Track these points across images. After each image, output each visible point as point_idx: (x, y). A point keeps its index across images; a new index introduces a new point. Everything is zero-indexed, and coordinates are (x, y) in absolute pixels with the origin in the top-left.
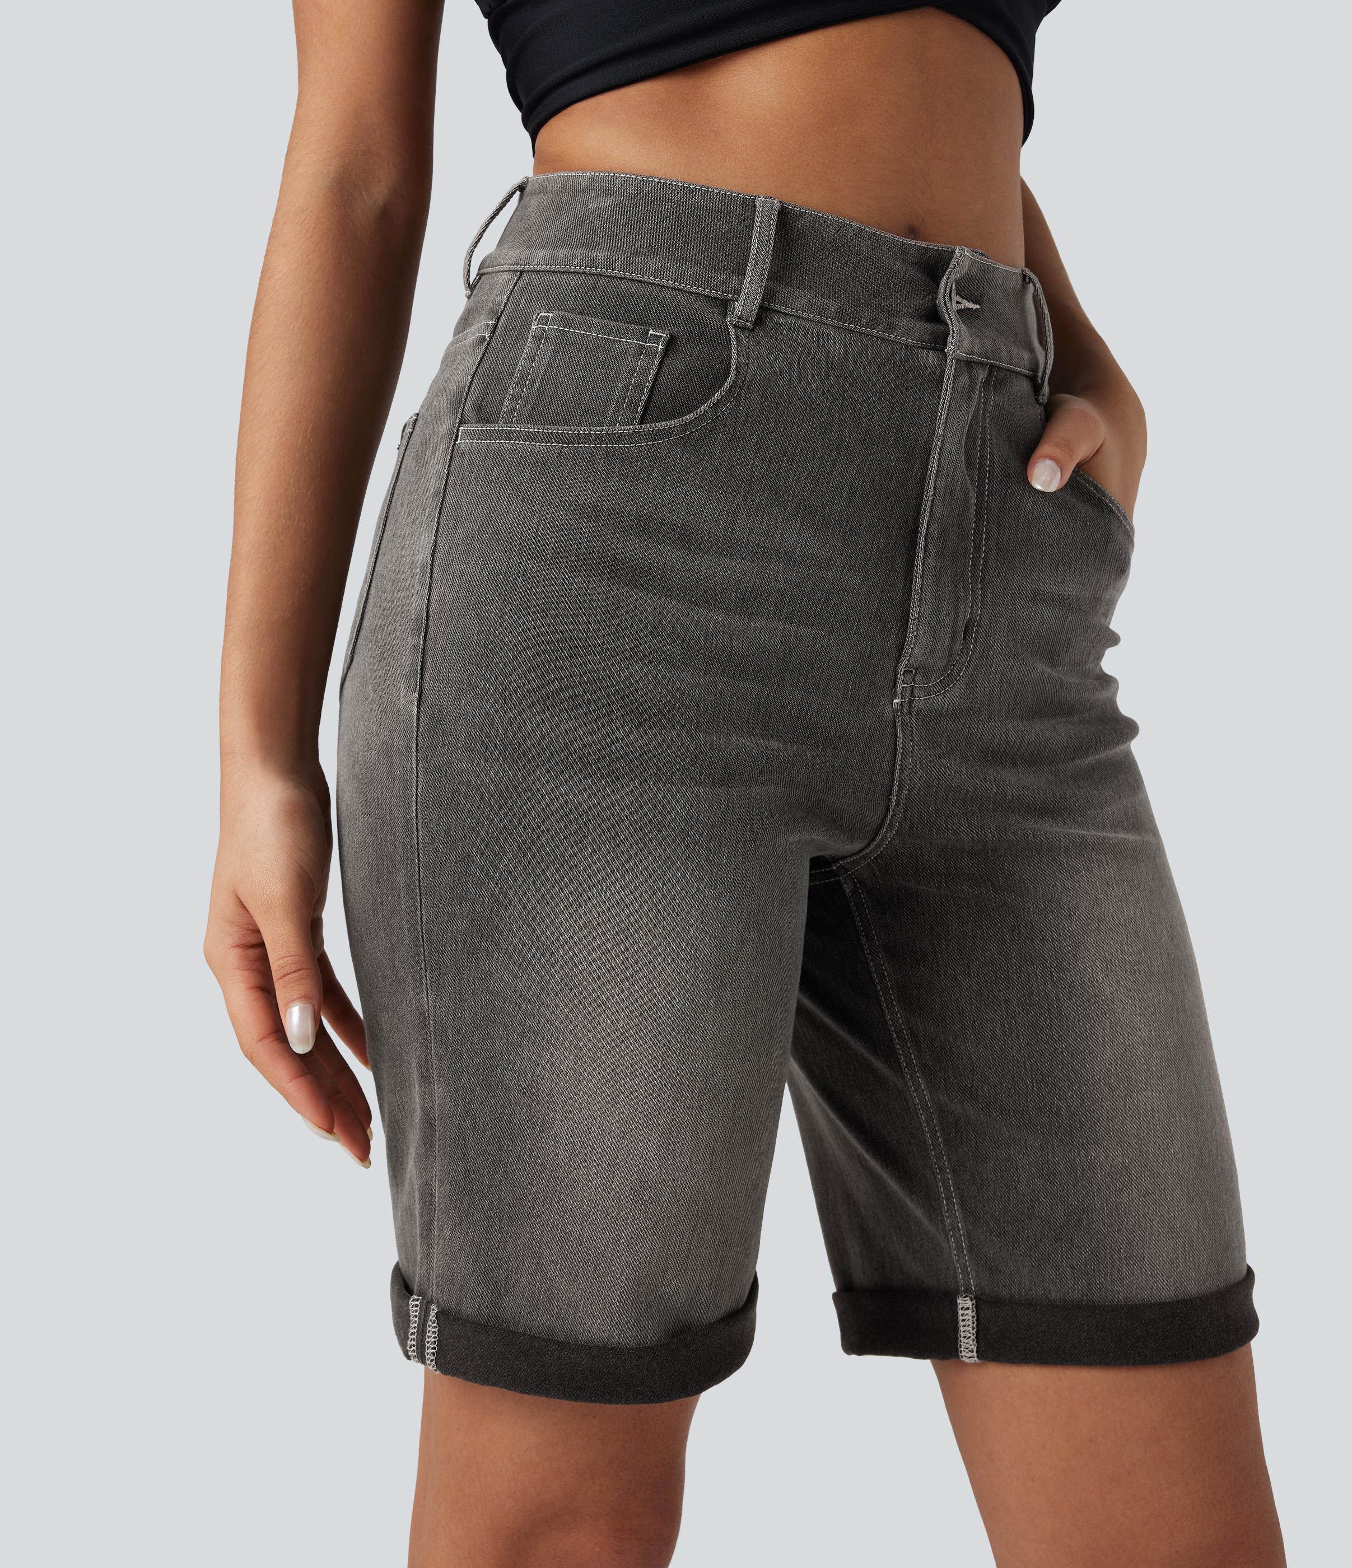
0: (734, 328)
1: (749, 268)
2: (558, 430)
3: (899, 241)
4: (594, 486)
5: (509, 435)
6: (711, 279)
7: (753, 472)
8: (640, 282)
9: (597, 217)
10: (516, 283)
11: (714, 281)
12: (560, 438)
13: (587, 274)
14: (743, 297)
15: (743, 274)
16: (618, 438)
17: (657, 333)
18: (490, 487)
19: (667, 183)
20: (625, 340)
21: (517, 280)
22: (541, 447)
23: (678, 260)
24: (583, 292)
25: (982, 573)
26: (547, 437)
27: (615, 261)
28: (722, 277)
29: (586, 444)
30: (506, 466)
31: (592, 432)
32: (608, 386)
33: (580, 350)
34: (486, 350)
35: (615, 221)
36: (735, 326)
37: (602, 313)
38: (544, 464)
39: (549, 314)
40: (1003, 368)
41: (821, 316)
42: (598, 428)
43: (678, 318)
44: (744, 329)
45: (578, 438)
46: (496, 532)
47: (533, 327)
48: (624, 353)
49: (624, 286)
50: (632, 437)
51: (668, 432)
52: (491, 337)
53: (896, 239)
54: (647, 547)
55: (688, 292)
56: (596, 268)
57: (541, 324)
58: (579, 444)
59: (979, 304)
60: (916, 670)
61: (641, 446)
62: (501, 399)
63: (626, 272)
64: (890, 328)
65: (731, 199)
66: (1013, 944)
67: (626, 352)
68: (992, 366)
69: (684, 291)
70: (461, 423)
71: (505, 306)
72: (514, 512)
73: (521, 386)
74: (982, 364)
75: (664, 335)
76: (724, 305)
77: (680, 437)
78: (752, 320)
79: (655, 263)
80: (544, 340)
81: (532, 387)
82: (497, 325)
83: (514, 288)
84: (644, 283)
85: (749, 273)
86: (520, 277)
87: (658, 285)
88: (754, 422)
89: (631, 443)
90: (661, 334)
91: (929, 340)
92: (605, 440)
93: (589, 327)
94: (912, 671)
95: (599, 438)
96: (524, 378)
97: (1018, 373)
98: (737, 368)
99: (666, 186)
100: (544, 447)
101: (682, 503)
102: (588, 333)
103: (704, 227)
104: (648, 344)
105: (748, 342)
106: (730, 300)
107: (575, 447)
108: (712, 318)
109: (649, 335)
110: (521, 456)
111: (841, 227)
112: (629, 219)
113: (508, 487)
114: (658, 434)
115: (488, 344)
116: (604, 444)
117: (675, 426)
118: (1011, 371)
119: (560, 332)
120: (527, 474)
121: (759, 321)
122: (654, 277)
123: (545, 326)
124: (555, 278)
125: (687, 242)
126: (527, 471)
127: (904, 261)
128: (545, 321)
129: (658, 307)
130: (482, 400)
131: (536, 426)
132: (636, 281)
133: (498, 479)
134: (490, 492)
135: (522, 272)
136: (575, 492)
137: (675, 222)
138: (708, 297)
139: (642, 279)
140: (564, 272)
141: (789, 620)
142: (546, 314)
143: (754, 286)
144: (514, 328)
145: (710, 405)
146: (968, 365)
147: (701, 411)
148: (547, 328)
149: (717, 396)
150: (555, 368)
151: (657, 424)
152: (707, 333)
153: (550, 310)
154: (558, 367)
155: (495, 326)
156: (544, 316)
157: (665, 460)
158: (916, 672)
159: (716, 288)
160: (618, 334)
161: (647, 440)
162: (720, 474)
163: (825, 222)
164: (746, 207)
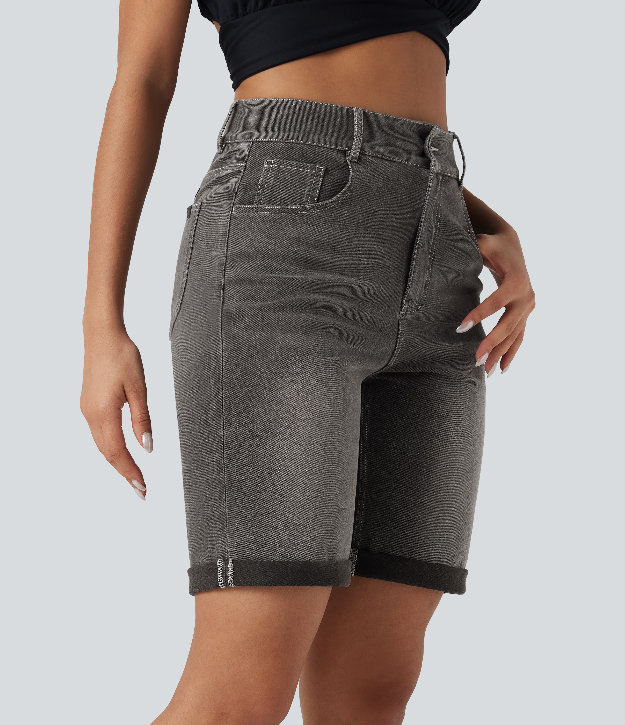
0: (350, 162)
1: (355, 137)
2: (279, 207)
3: (409, 122)
4: (297, 229)
5: (257, 209)
6: (339, 142)
7: (358, 221)
8: (310, 145)
9: (286, 118)
10: (251, 147)
11: (340, 143)
12: (279, 210)
13: (286, 143)
14: (353, 149)
15: (352, 139)
16: (305, 209)
17: (320, 167)
18: (251, 231)
19: (315, 103)
20: (307, 170)
21: (252, 146)
22: (272, 214)
23: (325, 135)
24: (286, 150)
25: (433, 261)
26: (275, 210)
27: (299, 137)
28: (343, 141)
29: (291, 212)
30: (257, 222)
31: (293, 208)
32: (302, 190)
33: (288, 175)
34: (243, 176)
35: (295, 120)
36: (350, 161)
37: (295, 159)
38: (274, 221)
39: (272, 160)
40: (447, 176)
41: (382, 156)
42: (296, 206)
43: (327, 160)
44: (354, 162)
45: (288, 210)
46: (256, 249)
47: (265, 166)
48: (307, 176)
49: (303, 147)
50: (310, 209)
51: (325, 206)
52: (244, 171)
53: (408, 121)
54: (319, 253)
55: (330, 148)
56: (290, 140)
57: (269, 164)
58: (288, 213)
59: (438, 149)
60: (409, 300)
61: (315, 212)
62: (253, 195)
63: (304, 141)
64: (408, 160)
65: (343, 109)
66: (423, 410)
67: (308, 175)
68: (444, 175)
69: (329, 148)
70: (234, 205)
71: (248, 157)
72: (264, 241)
73: (262, 190)
74: (441, 174)
75: (323, 168)
76: (345, 153)
77: (330, 207)
78: (357, 158)
79: (316, 137)
80: (271, 171)
81: (267, 190)
82: (246, 165)
83: (251, 149)
84: (311, 145)
85: (355, 139)
86: (252, 144)
87: (318, 146)
88: (358, 200)
89: (310, 211)
90: (322, 167)
91: (422, 164)
92: (299, 210)
93: (291, 165)
94: (407, 301)
95: (297, 210)
96: (263, 186)
97: (452, 178)
98: (352, 179)
99: (315, 104)
100: (274, 214)
101: (332, 235)
102: (290, 168)
103: (333, 121)
104: (317, 172)
105: (356, 168)
106: (347, 151)
107: (287, 214)
108: (341, 159)
109: (317, 168)
110: (264, 218)
111: (387, 119)
112: (301, 119)
113: (260, 231)
114: (322, 207)
115: (243, 174)
116: (299, 212)
117: (328, 203)
118: (450, 177)
119: (278, 167)
120: (267, 226)
121: (359, 159)
122: (316, 143)
123: (270, 165)
124: (271, 144)
125: (327, 128)
126: (267, 224)
127: (411, 131)
128: (270, 163)
129: (319, 156)
130: (244, 196)
131: (269, 206)
132: (308, 145)
133: (255, 228)
134: (251, 233)
135: (253, 142)
136: (289, 232)
137: (321, 120)
138: (338, 150)
139: (311, 144)
140: (275, 142)
141: (370, 280)
142: (271, 160)
143: (357, 145)
144: (255, 167)
145: (341, 194)
146: (437, 174)
147: (338, 196)
148: (271, 166)
149: (344, 190)
150: (277, 182)
151: (321, 203)
152: (339, 165)
153: (272, 158)
154: (278, 181)
155: (245, 166)
156: (269, 161)
157: (324, 217)
158: (409, 301)
159: (341, 146)
160: (304, 167)
161: (317, 209)
162: (346, 222)
163: (380, 117)
164: (349, 112)
